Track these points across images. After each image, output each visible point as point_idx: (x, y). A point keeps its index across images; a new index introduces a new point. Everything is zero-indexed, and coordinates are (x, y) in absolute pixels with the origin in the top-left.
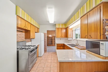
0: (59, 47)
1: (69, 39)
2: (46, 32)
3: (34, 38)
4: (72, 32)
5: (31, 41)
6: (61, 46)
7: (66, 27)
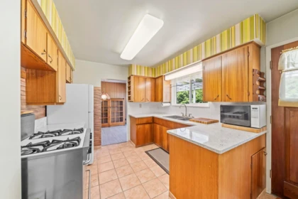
0: (141, 126)
1: (164, 105)
2: (99, 85)
3: (63, 103)
4: (169, 89)
5: (46, 116)
6: (147, 124)
7: (157, 76)
